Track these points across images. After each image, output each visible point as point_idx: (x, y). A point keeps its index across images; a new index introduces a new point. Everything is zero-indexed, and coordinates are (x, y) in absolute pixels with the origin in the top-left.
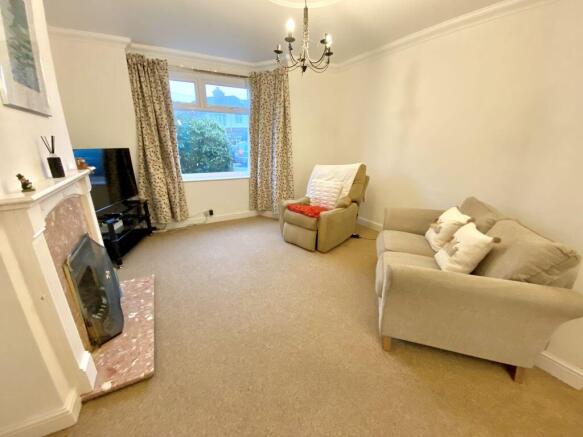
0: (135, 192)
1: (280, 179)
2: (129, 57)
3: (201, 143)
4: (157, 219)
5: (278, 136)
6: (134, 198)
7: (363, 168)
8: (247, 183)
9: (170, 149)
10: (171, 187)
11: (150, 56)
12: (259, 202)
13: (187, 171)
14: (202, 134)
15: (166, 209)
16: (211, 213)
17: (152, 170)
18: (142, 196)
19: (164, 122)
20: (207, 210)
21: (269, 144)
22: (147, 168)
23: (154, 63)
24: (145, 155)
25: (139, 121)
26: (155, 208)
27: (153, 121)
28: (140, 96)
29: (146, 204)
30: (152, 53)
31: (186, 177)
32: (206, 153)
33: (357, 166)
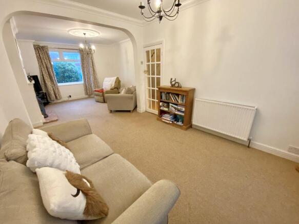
0: (41, 90)
1: (94, 83)
2: (34, 46)
3: (64, 72)
4: (50, 98)
5: (91, 69)
6: (41, 92)
7: (118, 78)
8: (83, 85)
9: (52, 75)
10: (54, 87)
11: (41, 45)
12: (88, 91)
13: (59, 82)
14: (64, 68)
15: (53, 95)
16: (70, 96)
17: (46, 82)
18: (44, 91)
19: (49, 66)
20: (69, 95)
21: (89, 71)
22: (44, 82)
23: (43, 47)
24: (43, 77)
25: (40, 66)
26: (49, 95)
27: (45, 66)
28: (39, 58)
29: (46, 93)
30: (42, 44)
31: (59, 84)
32: (67, 76)
33: (116, 78)
